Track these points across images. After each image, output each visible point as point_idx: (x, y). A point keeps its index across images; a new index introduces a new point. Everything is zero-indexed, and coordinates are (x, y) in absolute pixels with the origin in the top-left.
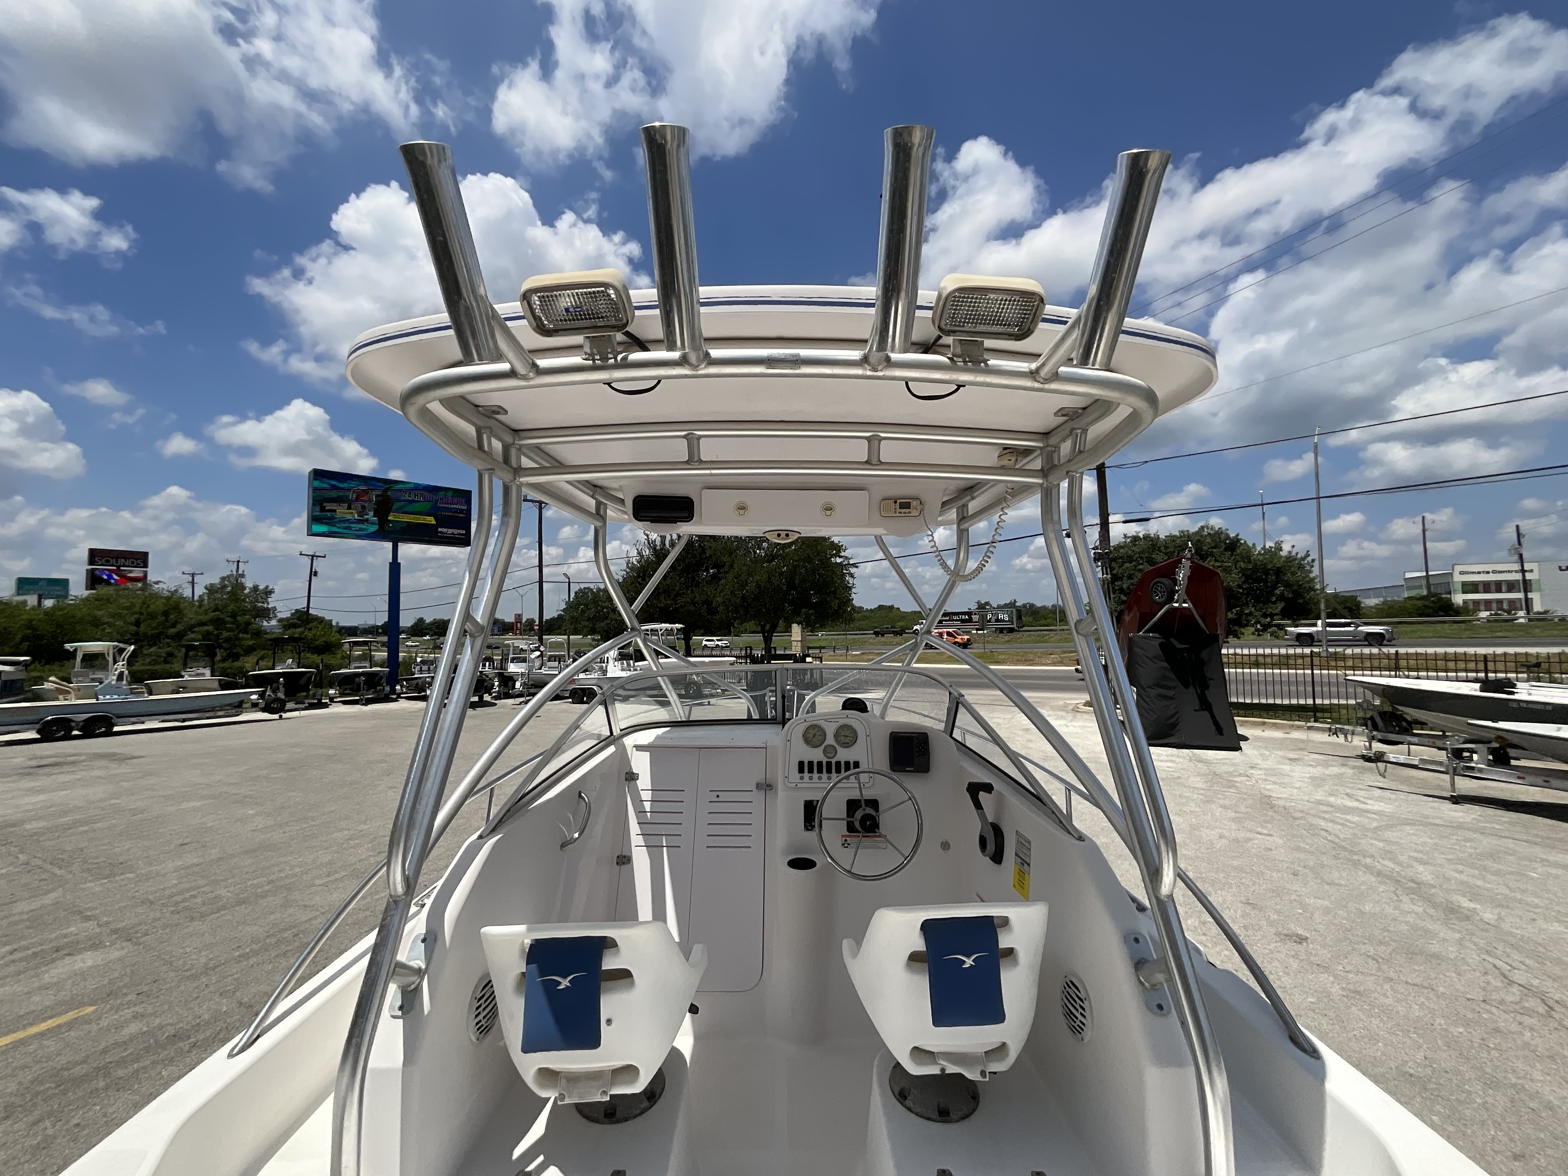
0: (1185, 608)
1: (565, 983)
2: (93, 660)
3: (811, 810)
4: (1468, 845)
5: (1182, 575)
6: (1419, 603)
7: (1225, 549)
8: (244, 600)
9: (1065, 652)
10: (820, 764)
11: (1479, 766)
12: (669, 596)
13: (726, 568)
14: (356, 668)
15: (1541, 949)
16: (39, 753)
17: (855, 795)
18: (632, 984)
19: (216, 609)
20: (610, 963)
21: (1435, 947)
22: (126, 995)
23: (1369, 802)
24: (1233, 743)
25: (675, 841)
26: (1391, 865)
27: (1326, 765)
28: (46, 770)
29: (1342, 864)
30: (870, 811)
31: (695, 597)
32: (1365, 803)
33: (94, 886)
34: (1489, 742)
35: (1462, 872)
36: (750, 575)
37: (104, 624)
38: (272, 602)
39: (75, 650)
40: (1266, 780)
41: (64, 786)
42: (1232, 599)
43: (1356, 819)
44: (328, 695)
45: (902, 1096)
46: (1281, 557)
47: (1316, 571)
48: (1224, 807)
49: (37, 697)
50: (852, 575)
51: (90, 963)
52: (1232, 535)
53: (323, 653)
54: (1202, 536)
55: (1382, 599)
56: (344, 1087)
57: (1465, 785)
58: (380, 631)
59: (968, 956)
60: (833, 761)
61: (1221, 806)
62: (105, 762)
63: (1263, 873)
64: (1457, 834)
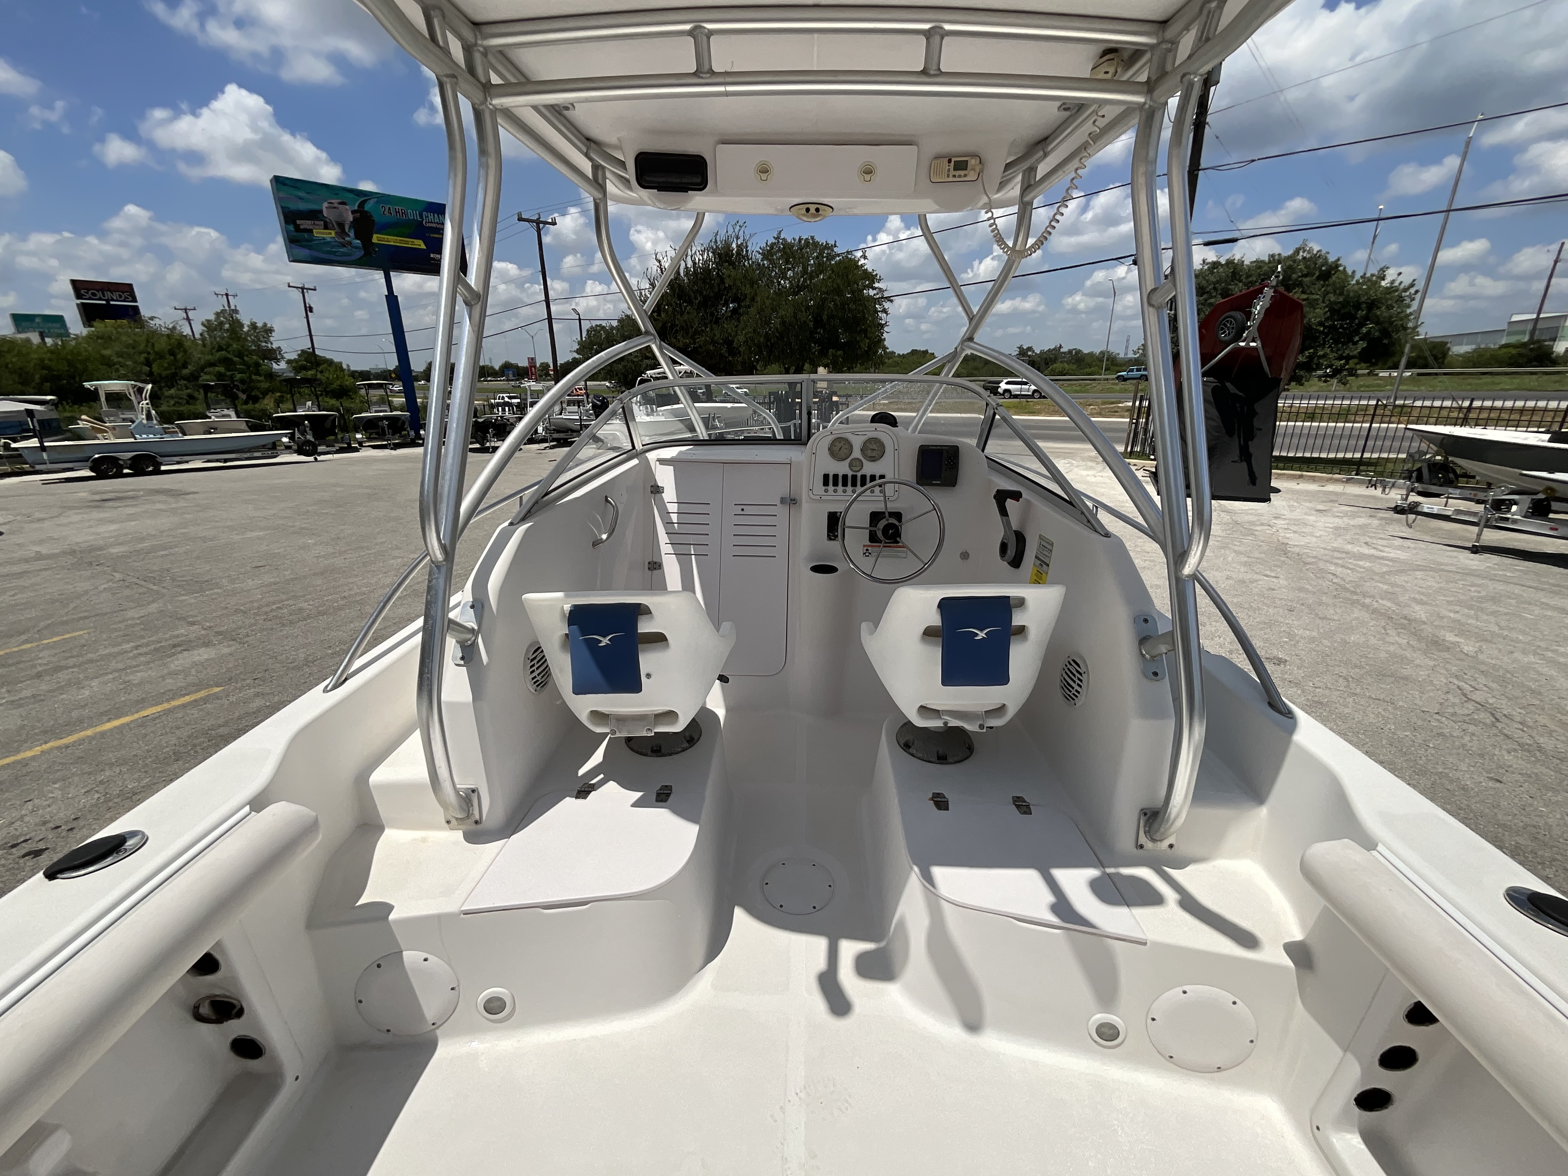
0: (1253, 348)
1: (605, 641)
2: (117, 400)
3: (834, 522)
4: (1473, 589)
5: (1258, 308)
6: (1514, 351)
7: (1318, 278)
8: (246, 339)
9: (1104, 403)
10: (845, 477)
11: (1515, 517)
12: (687, 333)
13: (747, 302)
14: (376, 412)
15: (1509, 676)
16: (100, 489)
17: (879, 507)
18: (668, 646)
19: (220, 349)
20: (645, 627)
21: (1407, 671)
22: (245, 680)
23: (1387, 549)
24: (1263, 494)
25: (702, 550)
26: (1389, 604)
27: (1354, 516)
28: (110, 504)
29: (1340, 602)
30: (893, 521)
31: (715, 335)
32: (1381, 551)
33: (190, 599)
34: (1536, 494)
35: (1458, 612)
36: (774, 310)
37: (114, 364)
38: (276, 341)
39: (96, 389)
40: (1287, 529)
41: (131, 518)
42: (1310, 338)
43: (1368, 564)
44: (356, 440)
45: (906, 747)
46: (1380, 286)
47: (1415, 305)
48: (1238, 553)
49: (77, 435)
50: (885, 311)
51: (206, 656)
52: (1331, 259)
53: (342, 398)
54: (1294, 261)
55: (1474, 347)
56: (424, 716)
57: (1491, 537)
58: (393, 375)
59: (981, 630)
60: (859, 474)
61: (1235, 551)
62: (162, 497)
63: (1259, 609)
64: (1465, 580)
